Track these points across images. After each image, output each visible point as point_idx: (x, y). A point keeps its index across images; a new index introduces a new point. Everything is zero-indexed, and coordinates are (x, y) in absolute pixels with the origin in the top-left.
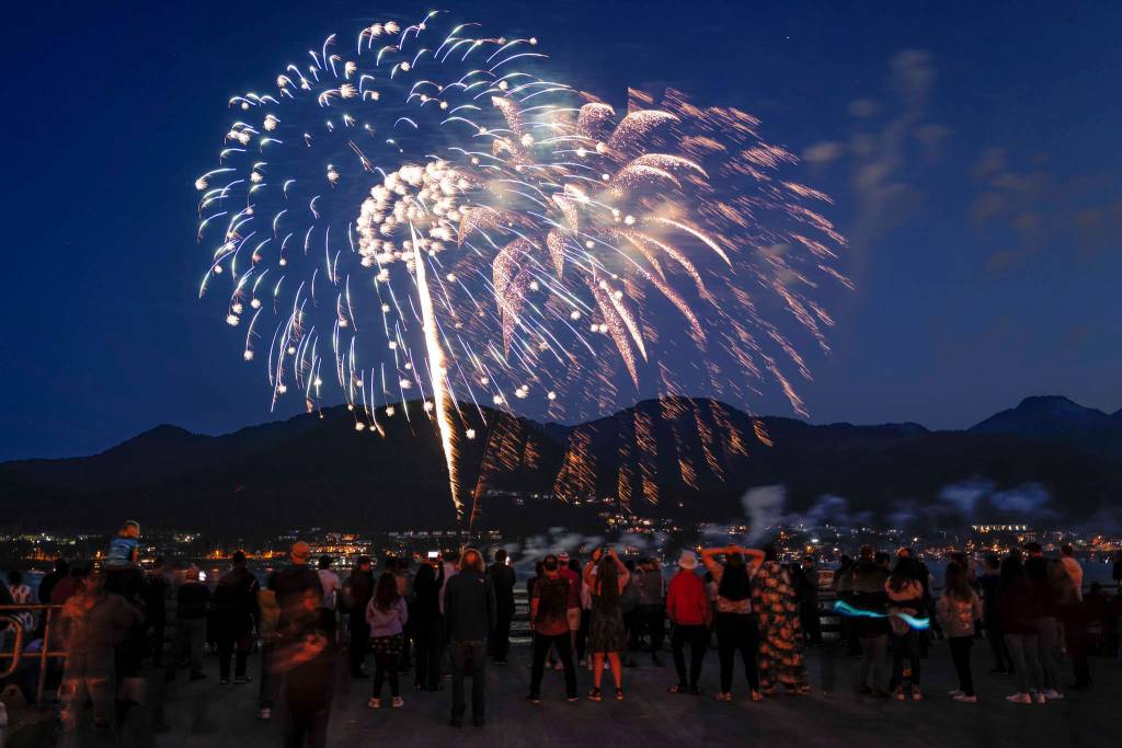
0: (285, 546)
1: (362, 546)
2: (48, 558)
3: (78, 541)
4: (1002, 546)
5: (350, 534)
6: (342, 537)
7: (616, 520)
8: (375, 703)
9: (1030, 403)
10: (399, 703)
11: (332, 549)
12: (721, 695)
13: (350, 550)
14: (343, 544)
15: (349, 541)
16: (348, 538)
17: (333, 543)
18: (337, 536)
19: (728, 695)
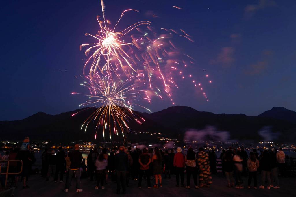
0: (73, 145)
1: (93, 145)
2: (8, 148)
3: (16, 143)
4: (266, 147)
5: (90, 142)
6: (88, 143)
7: (162, 139)
8: (97, 188)
9: (275, 109)
10: (103, 188)
11: (85, 146)
12: (187, 187)
13: (90, 146)
14: (88, 145)
15: (90, 144)
16: (90, 143)
17: (85, 145)
18: (87, 143)
19: (189, 186)
